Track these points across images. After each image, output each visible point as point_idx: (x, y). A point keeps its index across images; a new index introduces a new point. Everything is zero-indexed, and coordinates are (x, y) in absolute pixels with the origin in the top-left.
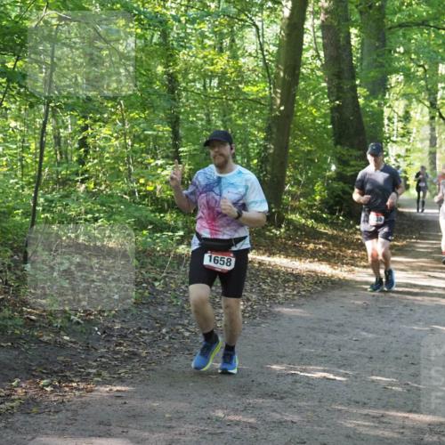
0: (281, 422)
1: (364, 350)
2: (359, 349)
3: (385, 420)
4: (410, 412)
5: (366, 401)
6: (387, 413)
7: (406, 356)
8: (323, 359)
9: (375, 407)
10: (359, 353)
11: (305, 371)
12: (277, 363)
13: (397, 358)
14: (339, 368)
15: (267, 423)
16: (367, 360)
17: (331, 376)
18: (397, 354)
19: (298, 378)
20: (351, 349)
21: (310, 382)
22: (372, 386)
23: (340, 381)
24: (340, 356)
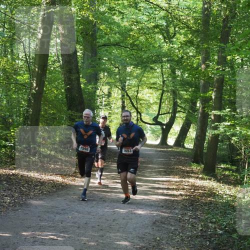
1: (75, 223)
2: (73, 223)
7: (98, 226)
8: (52, 229)
11: (40, 235)
12: (25, 231)
13: (93, 227)
14: (61, 233)
16: (76, 228)
17: (56, 238)
18: (94, 225)
19: (36, 239)
20: (68, 223)
21: (44, 241)
22: (77, 242)
23: (60, 240)
24: (62, 226)
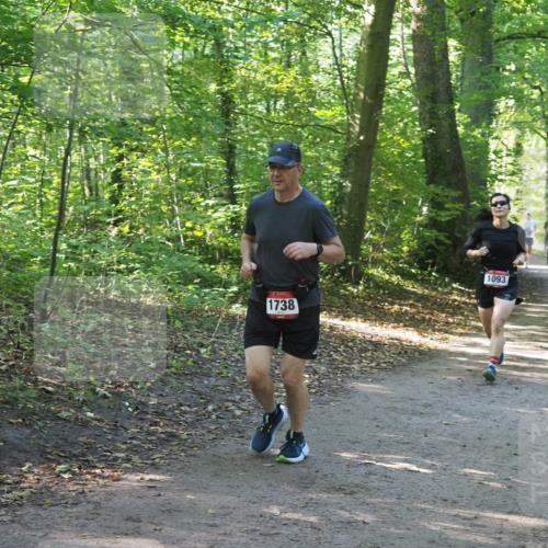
0: (349, 523)
1: (456, 436)
2: (451, 435)
3: (479, 523)
4: (510, 513)
5: (456, 499)
6: (481, 513)
7: (508, 444)
8: (405, 447)
9: (467, 506)
10: (450, 439)
11: (382, 460)
12: (347, 450)
13: (497, 447)
14: (424, 458)
15: (333, 523)
16: (459, 449)
17: (414, 468)
18: (497, 442)
19: (373, 469)
20: (440, 435)
21: (388, 474)
22: (464, 480)
23: (425, 473)
24: (426, 443)
